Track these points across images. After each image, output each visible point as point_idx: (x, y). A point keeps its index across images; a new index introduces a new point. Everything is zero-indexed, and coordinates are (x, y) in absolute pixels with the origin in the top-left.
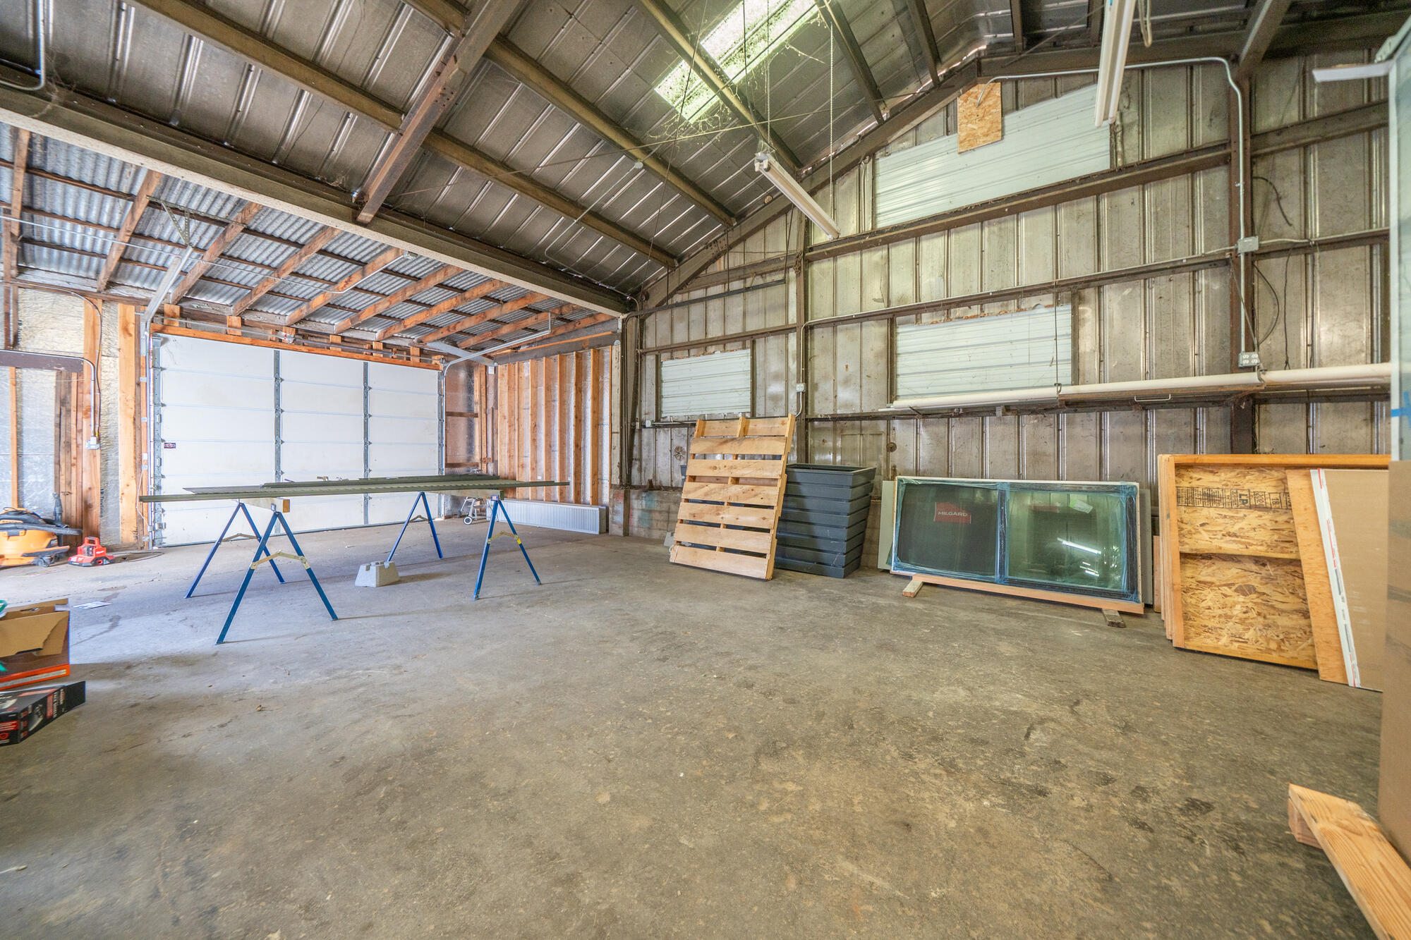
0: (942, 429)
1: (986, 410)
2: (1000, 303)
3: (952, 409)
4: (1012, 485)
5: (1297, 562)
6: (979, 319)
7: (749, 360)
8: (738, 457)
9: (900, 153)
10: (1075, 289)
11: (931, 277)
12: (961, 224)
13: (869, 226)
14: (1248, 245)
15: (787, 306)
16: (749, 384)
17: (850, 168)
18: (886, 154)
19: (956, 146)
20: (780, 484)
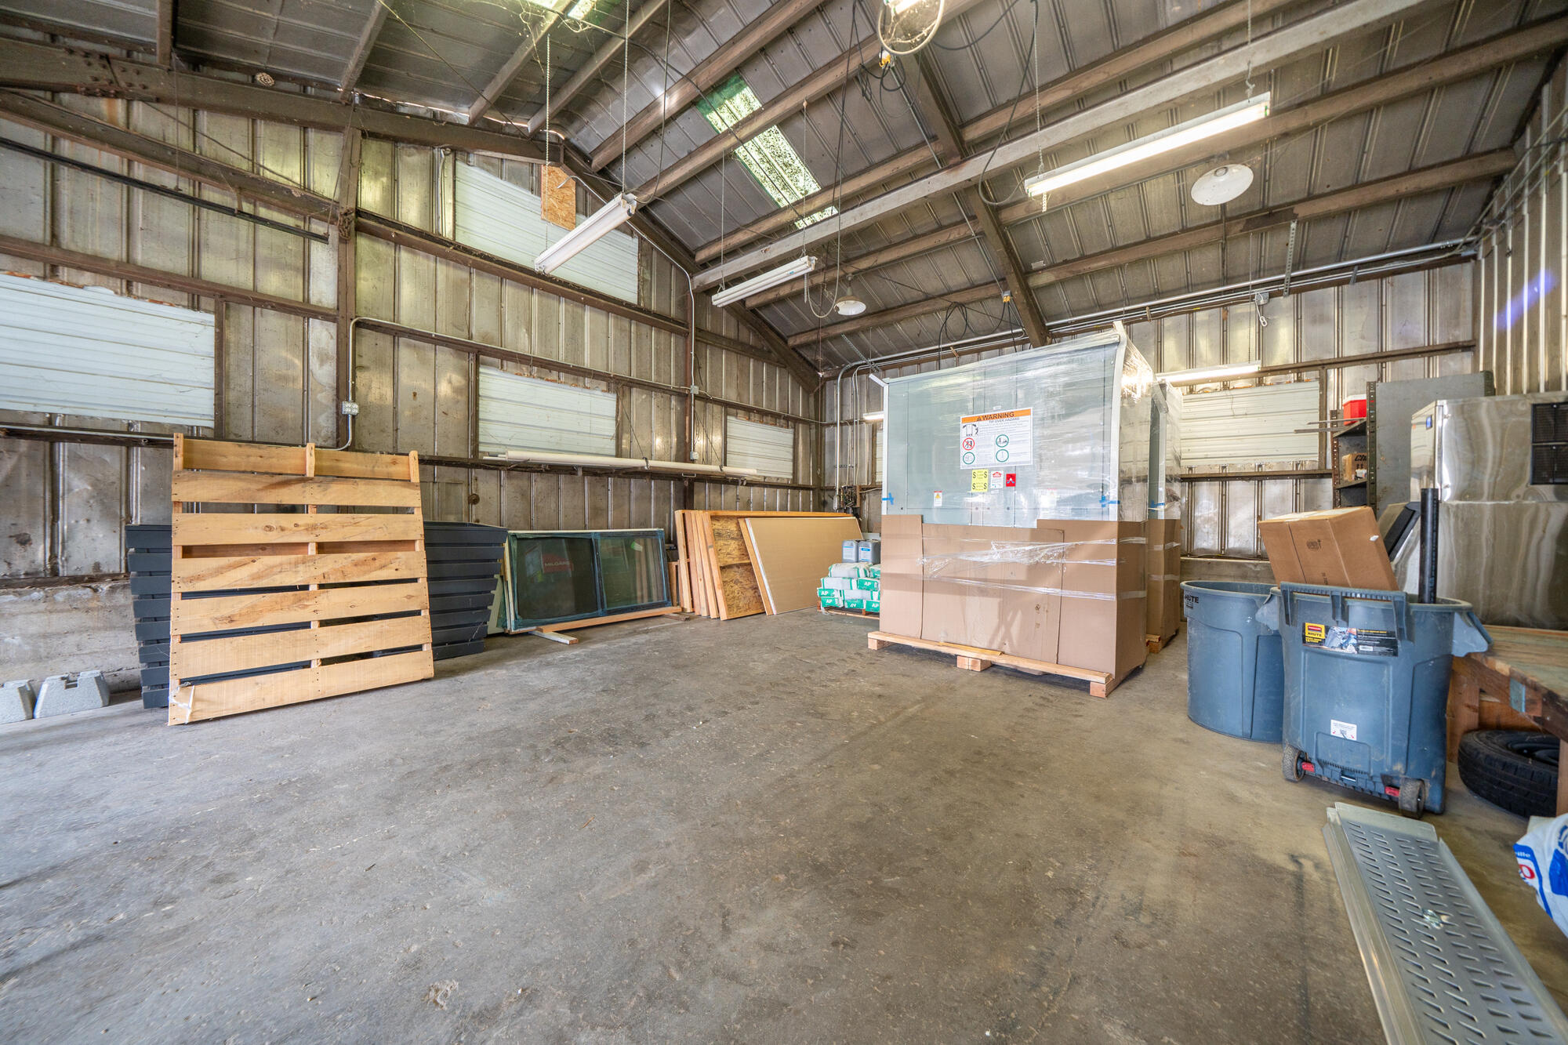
0: (524, 483)
1: (569, 470)
2: (572, 376)
3: (540, 465)
4: (602, 534)
5: (750, 564)
6: (556, 384)
7: (210, 333)
8: (321, 509)
9: (483, 173)
10: (620, 385)
11: (517, 327)
12: (545, 289)
13: (447, 232)
14: (695, 390)
15: (306, 273)
16: (209, 376)
17: (421, 144)
18: (467, 163)
19: (539, 210)
20: (419, 546)
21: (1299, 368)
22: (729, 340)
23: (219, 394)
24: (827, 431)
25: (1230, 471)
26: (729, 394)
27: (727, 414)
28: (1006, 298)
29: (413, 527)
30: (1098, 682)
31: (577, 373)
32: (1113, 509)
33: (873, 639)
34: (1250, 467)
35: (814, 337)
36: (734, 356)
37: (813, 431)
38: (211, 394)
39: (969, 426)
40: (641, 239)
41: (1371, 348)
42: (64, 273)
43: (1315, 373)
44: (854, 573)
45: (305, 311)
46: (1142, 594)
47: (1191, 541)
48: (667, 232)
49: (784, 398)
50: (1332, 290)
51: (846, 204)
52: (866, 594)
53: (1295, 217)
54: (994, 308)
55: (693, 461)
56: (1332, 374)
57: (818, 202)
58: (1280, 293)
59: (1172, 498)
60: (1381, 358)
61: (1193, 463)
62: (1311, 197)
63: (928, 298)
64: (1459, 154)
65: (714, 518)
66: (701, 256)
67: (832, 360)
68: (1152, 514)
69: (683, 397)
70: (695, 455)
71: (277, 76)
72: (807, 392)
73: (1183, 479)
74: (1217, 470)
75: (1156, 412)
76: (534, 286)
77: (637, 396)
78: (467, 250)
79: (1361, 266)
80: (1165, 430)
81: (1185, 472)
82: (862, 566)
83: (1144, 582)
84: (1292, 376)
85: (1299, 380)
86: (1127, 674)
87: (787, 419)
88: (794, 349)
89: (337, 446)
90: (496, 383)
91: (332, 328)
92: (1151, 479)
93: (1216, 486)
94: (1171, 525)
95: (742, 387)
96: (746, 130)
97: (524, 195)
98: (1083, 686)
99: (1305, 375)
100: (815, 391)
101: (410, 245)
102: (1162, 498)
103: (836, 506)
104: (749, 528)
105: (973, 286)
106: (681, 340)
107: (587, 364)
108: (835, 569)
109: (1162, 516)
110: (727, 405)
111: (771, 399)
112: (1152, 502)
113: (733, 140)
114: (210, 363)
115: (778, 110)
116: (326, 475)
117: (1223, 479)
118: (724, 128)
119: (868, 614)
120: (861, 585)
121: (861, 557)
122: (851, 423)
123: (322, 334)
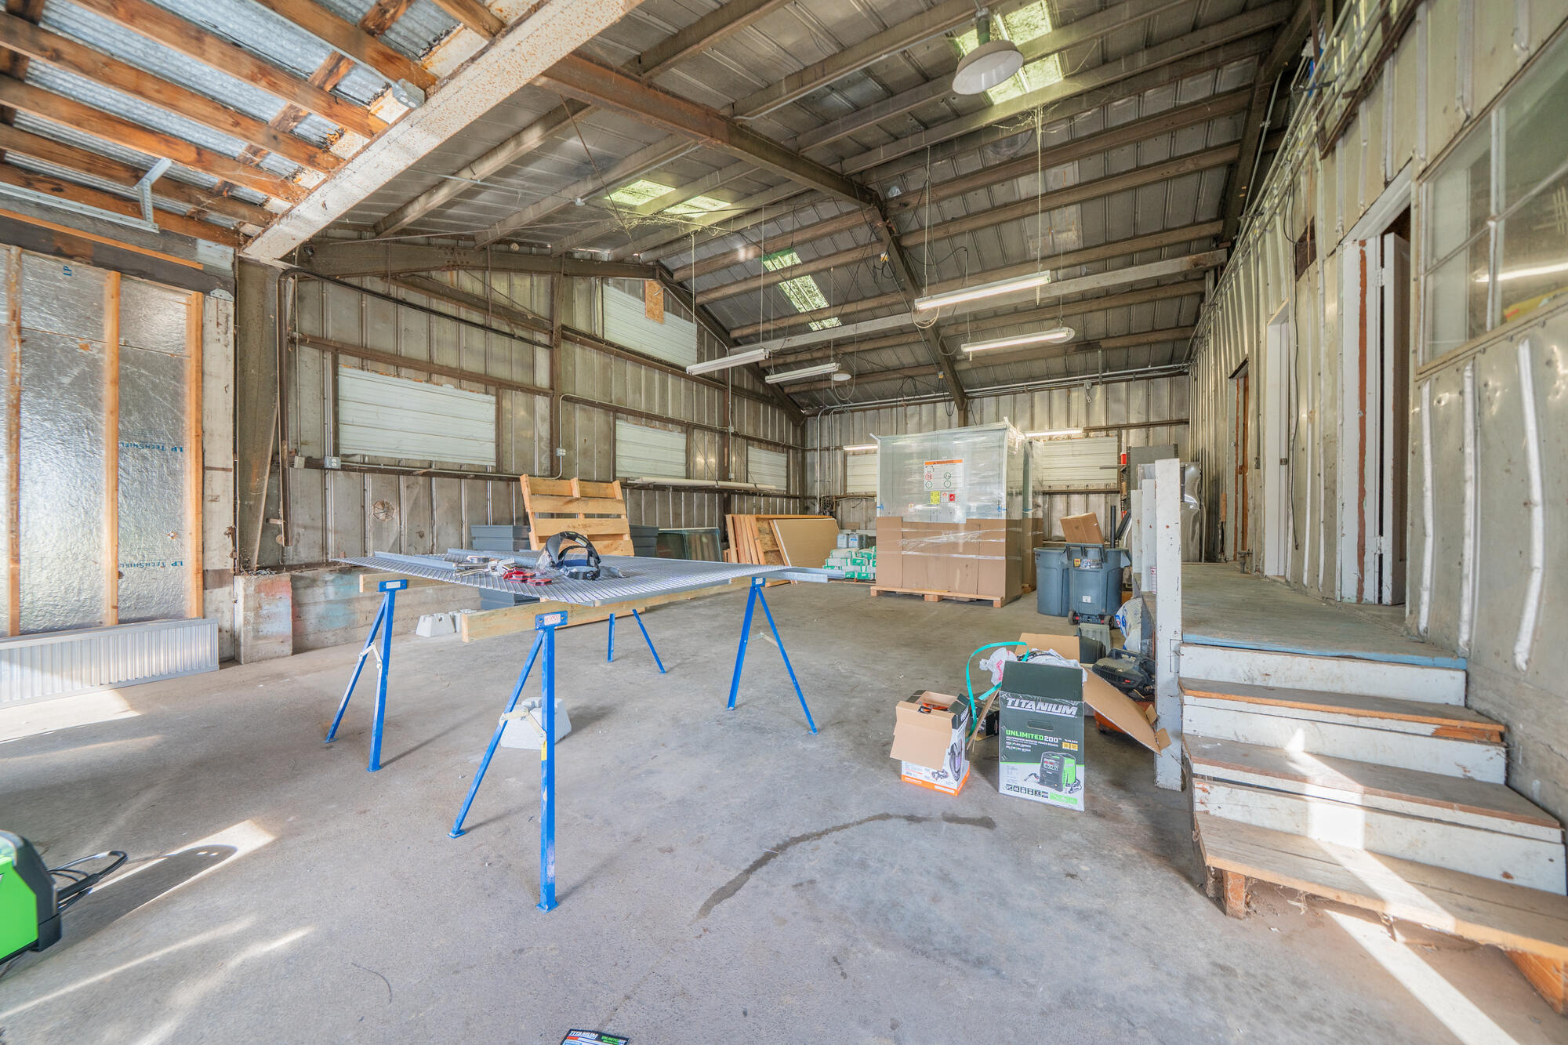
2: (662, 423)
4: (688, 531)
5: (779, 551)
6: (654, 429)
7: (493, 408)
8: (587, 516)
9: (616, 290)
10: (688, 428)
11: (634, 393)
12: (650, 366)
13: (599, 334)
14: (731, 429)
15: (532, 367)
16: (492, 435)
17: (585, 275)
18: (608, 284)
19: (643, 311)
20: (627, 537)
21: (1107, 429)
22: (747, 390)
23: (498, 446)
24: (809, 455)
25: (1072, 488)
26: (747, 430)
27: (748, 445)
28: (941, 375)
29: (623, 525)
30: (997, 600)
31: (665, 421)
32: (1004, 513)
33: (874, 589)
34: (1082, 488)
35: (805, 389)
36: (751, 402)
37: (800, 455)
38: (494, 445)
39: (929, 467)
40: (699, 324)
41: (1143, 420)
42: (435, 377)
43: (1115, 432)
44: (848, 555)
45: (532, 390)
46: (1019, 559)
47: (1050, 532)
48: (714, 318)
49: (781, 431)
50: (1124, 384)
51: (846, 319)
52: (858, 568)
53: (1100, 347)
54: (932, 380)
55: (730, 480)
56: (1124, 432)
57: (827, 314)
58: (1097, 383)
59: (1036, 506)
60: (1147, 425)
61: (1051, 483)
62: (1107, 337)
63: (888, 370)
64: (1173, 325)
65: (758, 519)
66: (735, 334)
67: (815, 402)
68: (1025, 515)
69: (723, 434)
70: (732, 476)
71: (520, 244)
72: (795, 426)
73: (1045, 493)
74: (1064, 488)
75: (1027, 457)
76: (641, 363)
77: (697, 434)
78: (611, 344)
79: (1137, 373)
80: (1031, 466)
81: (1047, 489)
82: (854, 551)
83: (1021, 552)
84: (1104, 433)
85: (1107, 435)
86: (1011, 599)
87: (784, 446)
88: (788, 395)
89: (552, 476)
90: (626, 430)
91: (547, 400)
92: (1023, 493)
93: (1064, 497)
94: (1037, 523)
95: (756, 427)
96: (789, 273)
97: (636, 302)
98: (991, 602)
99: (1110, 433)
100: (800, 424)
101: (582, 343)
102: (1030, 506)
103: (817, 509)
104: (775, 525)
105: (919, 365)
106: (721, 393)
107: (670, 414)
108: (834, 553)
109: (1030, 517)
110: (748, 438)
111: (773, 433)
112: (1025, 508)
113: (779, 278)
114: (493, 427)
115: (812, 267)
116: (585, 497)
117: (1068, 493)
118: (774, 269)
119: (858, 581)
120: (854, 563)
121: (851, 544)
122: (828, 449)
123: (542, 404)
